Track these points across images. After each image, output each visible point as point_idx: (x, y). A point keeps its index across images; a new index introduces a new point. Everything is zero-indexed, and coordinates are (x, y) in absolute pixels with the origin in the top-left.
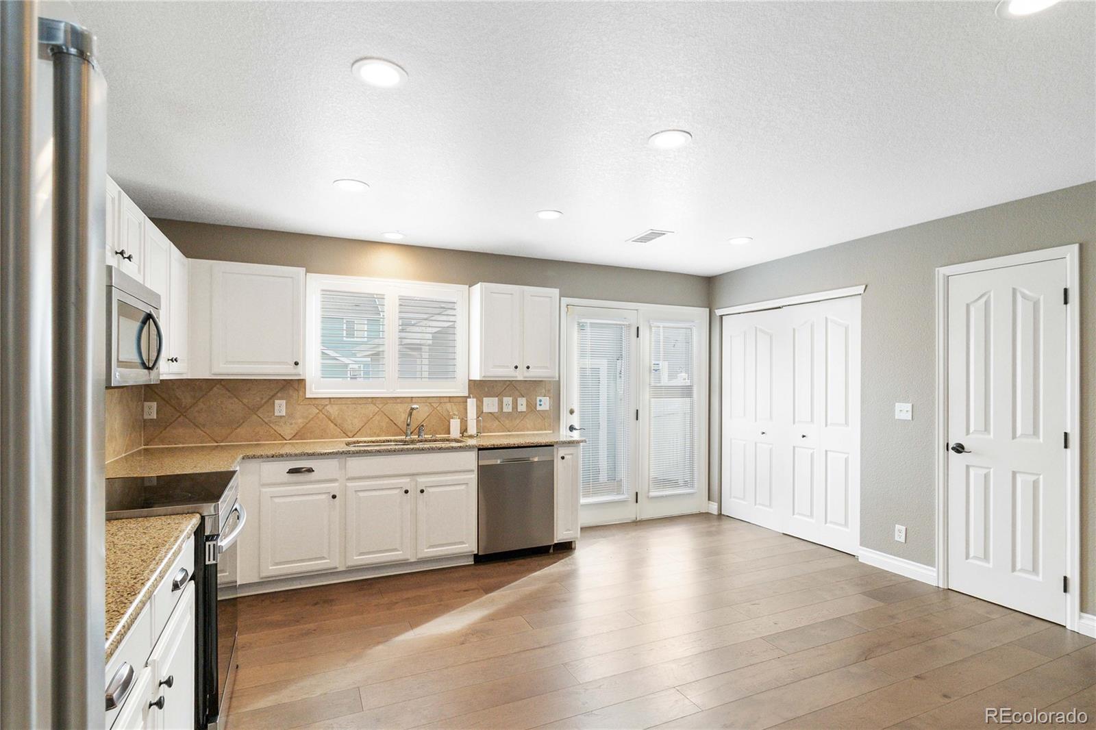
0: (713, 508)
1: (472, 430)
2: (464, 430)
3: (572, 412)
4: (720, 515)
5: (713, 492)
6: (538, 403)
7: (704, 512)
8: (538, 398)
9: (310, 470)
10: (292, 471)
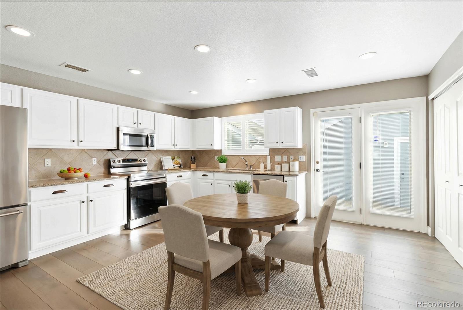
0: (429, 231)
1: (269, 168)
2: (265, 168)
3: (318, 163)
4: (434, 238)
5: (430, 220)
6: (299, 158)
7: (423, 232)
8: (299, 156)
9: (207, 175)
10: (203, 175)
